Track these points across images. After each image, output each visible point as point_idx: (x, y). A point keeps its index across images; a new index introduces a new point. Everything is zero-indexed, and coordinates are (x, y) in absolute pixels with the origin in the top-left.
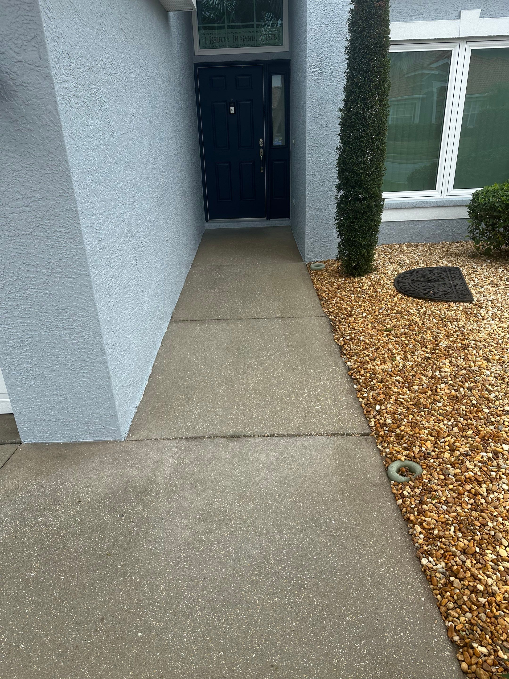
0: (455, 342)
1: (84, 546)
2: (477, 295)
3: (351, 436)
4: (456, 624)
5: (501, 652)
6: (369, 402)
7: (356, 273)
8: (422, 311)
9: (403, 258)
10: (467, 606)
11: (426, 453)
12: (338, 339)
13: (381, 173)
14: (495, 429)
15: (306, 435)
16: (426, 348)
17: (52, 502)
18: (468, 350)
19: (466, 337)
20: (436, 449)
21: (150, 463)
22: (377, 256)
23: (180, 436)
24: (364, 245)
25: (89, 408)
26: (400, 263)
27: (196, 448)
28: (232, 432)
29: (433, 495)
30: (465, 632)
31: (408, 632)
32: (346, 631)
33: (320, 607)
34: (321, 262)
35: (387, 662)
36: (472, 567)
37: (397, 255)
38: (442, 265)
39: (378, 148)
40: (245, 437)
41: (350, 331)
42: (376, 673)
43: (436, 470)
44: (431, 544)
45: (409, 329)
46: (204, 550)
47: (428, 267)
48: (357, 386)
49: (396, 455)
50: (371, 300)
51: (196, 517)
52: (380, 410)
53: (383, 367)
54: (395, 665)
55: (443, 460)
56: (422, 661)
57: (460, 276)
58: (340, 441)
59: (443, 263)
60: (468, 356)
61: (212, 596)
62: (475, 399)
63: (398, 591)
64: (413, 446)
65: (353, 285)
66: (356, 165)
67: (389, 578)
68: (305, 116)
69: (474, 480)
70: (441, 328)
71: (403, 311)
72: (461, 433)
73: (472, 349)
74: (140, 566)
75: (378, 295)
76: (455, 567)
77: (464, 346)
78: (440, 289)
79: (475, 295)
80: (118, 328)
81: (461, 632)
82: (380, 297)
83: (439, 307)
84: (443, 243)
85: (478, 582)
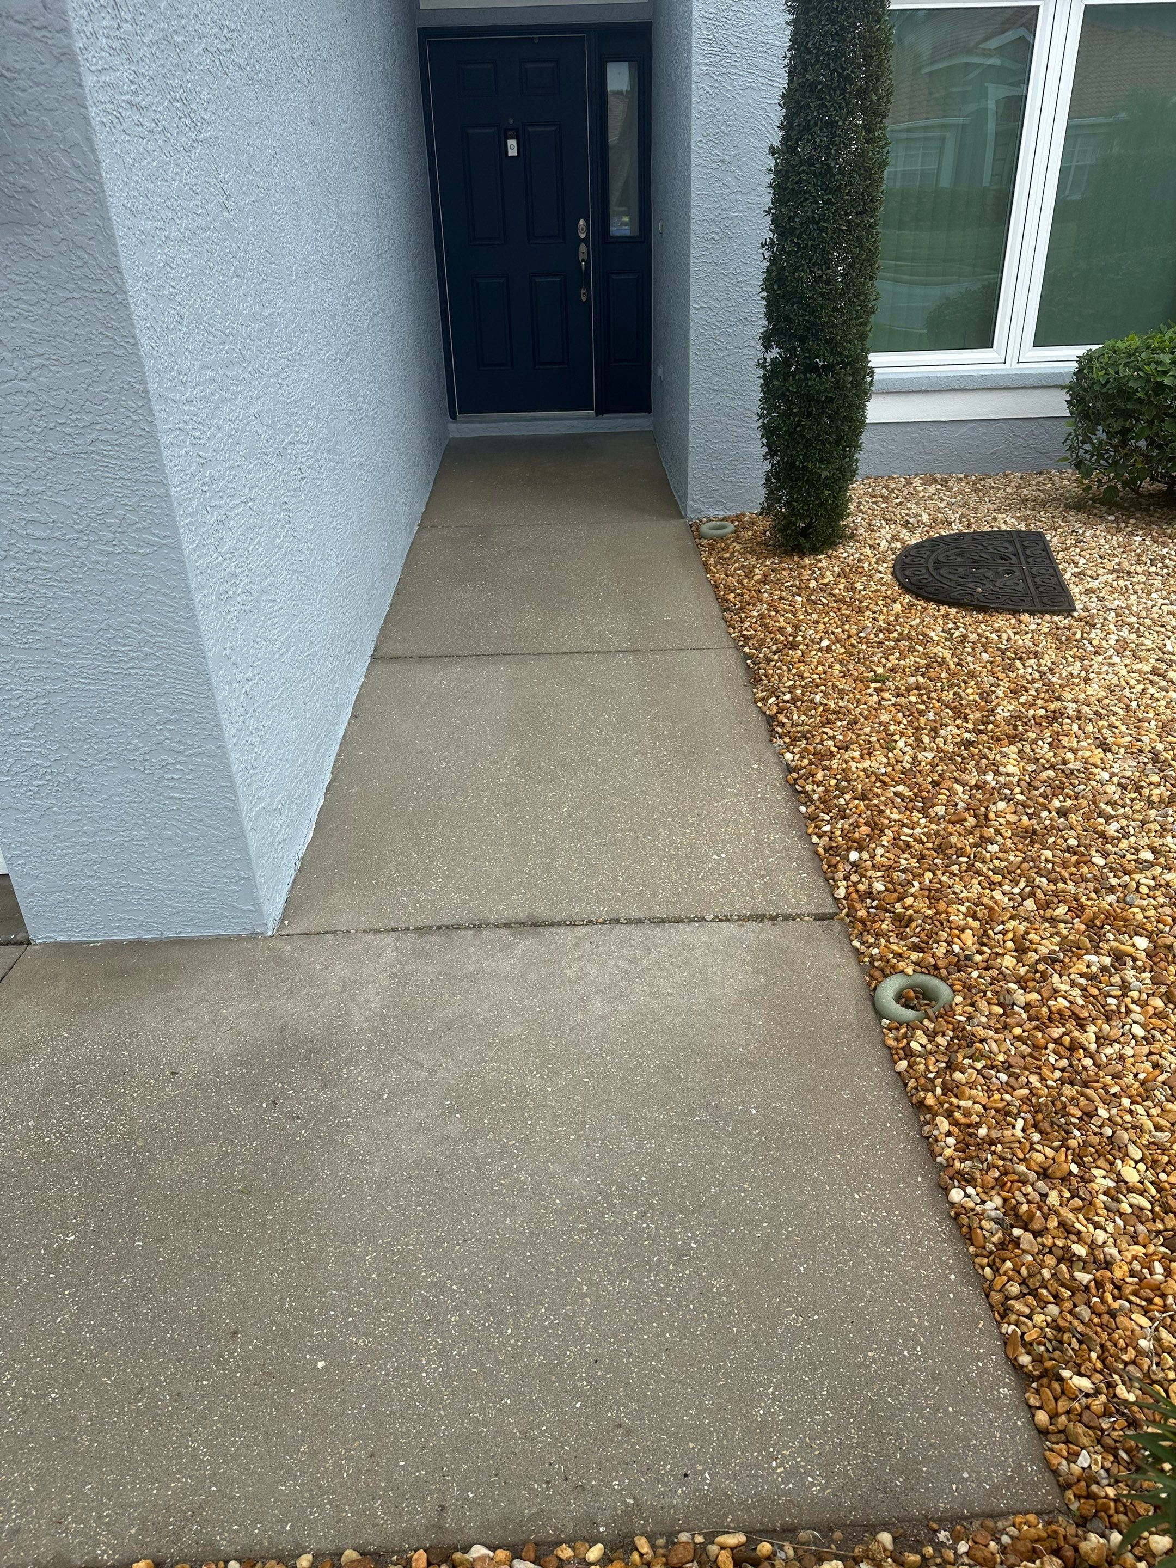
0: (1031, 705)
1: (186, 1173)
2: (1084, 598)
3: (794, 920)
4: (1026, 1330)
5: (1123, 1387)
6: (834, 845)
7: (807, 545)
8: (957, 634)
9: (915, 509)
10: (1048, 1291)
11: (962, 958)
12: (764, 700)
13: (866, 306)
14: (1118, 901)
15: (692, 921)
16: (966, 719)
17: (108, 1076)
18: (1061, 725)
19: (1057, 694)
20: (985, 949)
21: (334, 984)
22: (855, 504)
23: (402, 924)
24: (826, 478)
25: (188, 861)
26: (908, 522)
27: (439, 951)
28: (522, 916)
29: (977, 1049)
30: (1045, 1345)
31: (919, 1349)
32: (783, 1349)
33: (725, 1299)
34: (724, 519)
35: (873, 1414)
36: (1061, 1205)
37: (901, 503)
38: (1004, 527)
39: (861, 246)
40: (552, 924)
41: (792, 683)
42: (848, 1437)
43: (985, 995)
44: (970, 1158)
45: (926, 676)
46: (463, 1176)
47: (972, 530)
48: (807, 807)
49: (894, 961)
50: (839, 609)
51: (442, 1105)
52: (860, 862)
53: (866, 764)
54: (890, 1419)
55: (1001, 973)
56: (950, 1409)
57: (1044, 554)
58: (767, 931)
59: (1005, 522)
60: (1061, 738)
61: (482, 1279)
62: (1075, 834)
63: (897, 1261)
64: (933, 942)
65: (800, 574)
66: (808, 286)
67: (878, 1234)
68: (688, 165)
69: (1069, 1017)
70: (999, 674)
71: (914, 634)
72: (1042, 912)
73: (1069, 721)
74: (317, 1214)
75: (857, 596)
76: (1025, 1207)
77: (1052, 715)
78: (999, 583)
79: (1078, 597)
80: (249, 674)
81: (1035, 1345)
82: (861, 602)
83: (996, 625)
84: (1006, 476)
85: (1073, 1237)
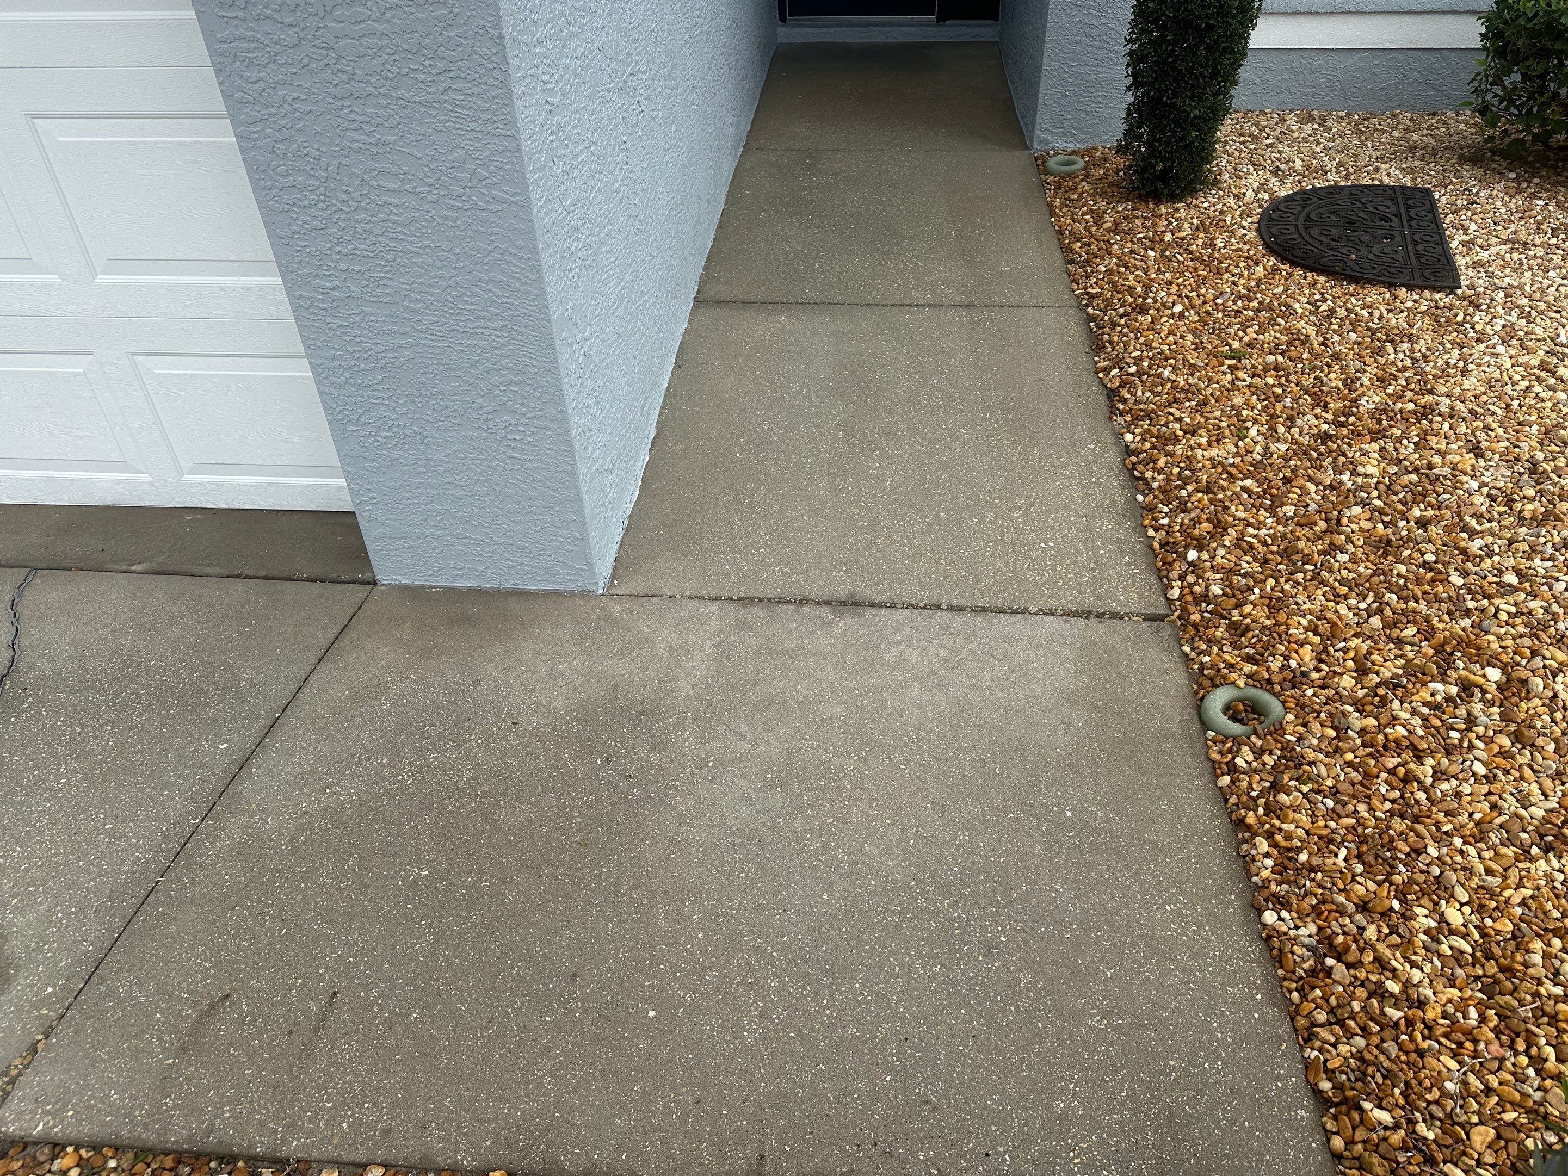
0: (1400, 397)
1: (528, 821)
2: (1471, 273)
3: (1122, 618)
4: (1329, 1057)
5: (1423, 1125)
6: (1172, 540)
7: (1165, 191)
8: (1324, 307)
9: (1287, 153)
10: (1356, 1022)
11: (1298, 674)
12: (1106, 370)
14: (1472, 626)
15: (1014, 612)
16: (1326, 408)
17: (454, 721)
18: (1431, 422)
19: (1429, 386)
20: (1324, 666)
21: (661, 649)
23: (725, 593)
26: (1278, 169)
27: (761, 624)
28: (842, 593)
29: (1304, 772)
30: (1347, 1074)
31: (1219, 1063)
32: (1086, 1049)
33: (1032, 994)
34: (1074, 153)
35: (1170, 1119)
36: (1378, 940)
37: (1271, 145)
38: (1386, 180)
40: (872, 605)
41: (1139, 353)
42: (1143, 1139)
43: (1318, 717)
44: (1289, 883)
45: (1287, 355)
46: (784, 849)
47: (1350, 183)
48: (1145, 496)
49: (1226, 671)
50: (1196, 269)
51: (764, 778)
52: (1198, 563)
53: (1213, 452)
54: (1186, 1126)
55: (1337, 693)
56: (1247, 1124)
57: (1430, 216)
58: (1093, 629)
59: (1388, 174)
60: (1429, 437)
61: (801, 949)
62: (1433, 549)
63: (1205, 976)
64: (1269, 655)
65: (1155, 225)
67: (1187, 947)
69: (1407, 747)
70: (1367, 358)
71: (1276, 304)
72: (1388, 631)
73: (1439, 419)
74: (648, 871)
75: (1217, 255)
76: (1341, 939)
77: (1421, 410)
78: (1376, 249)
79: (1464, 271)
81: (1337, 1073)
82: (1220, 262)
83: (1368, 299)
84: (1394, 116)
85: (1389, 974)
